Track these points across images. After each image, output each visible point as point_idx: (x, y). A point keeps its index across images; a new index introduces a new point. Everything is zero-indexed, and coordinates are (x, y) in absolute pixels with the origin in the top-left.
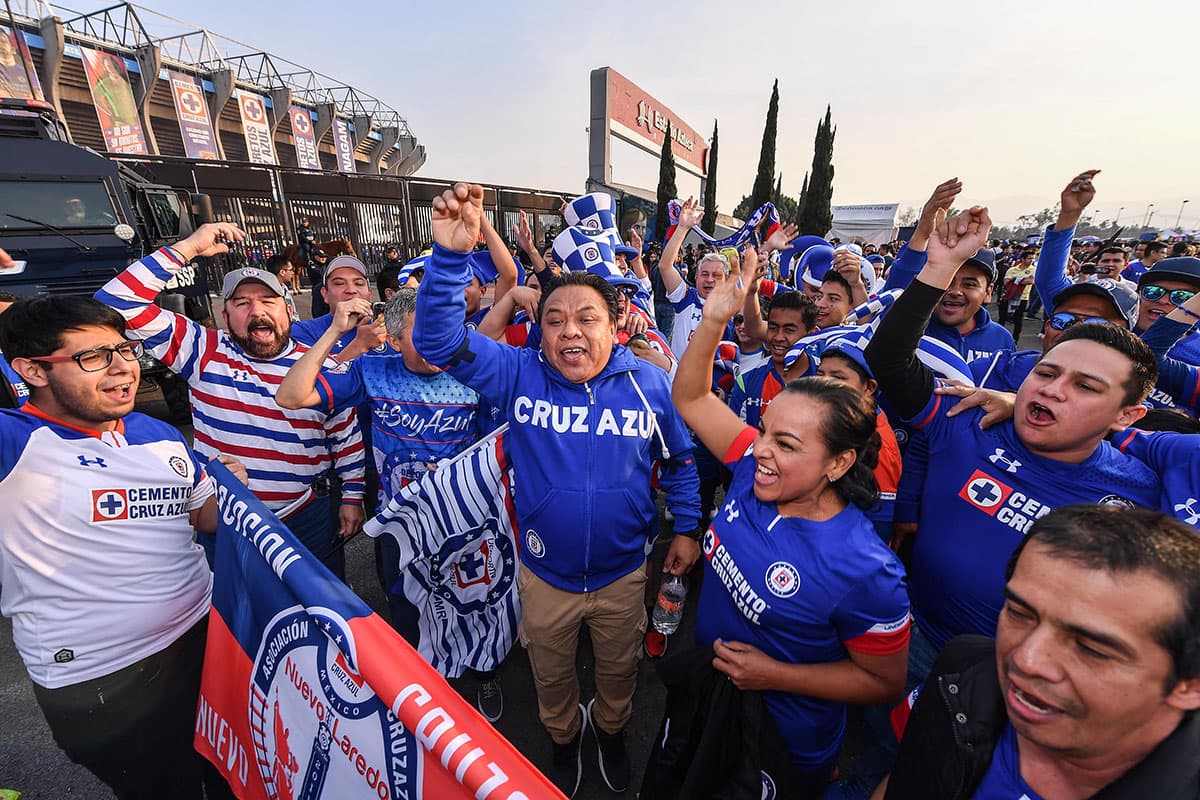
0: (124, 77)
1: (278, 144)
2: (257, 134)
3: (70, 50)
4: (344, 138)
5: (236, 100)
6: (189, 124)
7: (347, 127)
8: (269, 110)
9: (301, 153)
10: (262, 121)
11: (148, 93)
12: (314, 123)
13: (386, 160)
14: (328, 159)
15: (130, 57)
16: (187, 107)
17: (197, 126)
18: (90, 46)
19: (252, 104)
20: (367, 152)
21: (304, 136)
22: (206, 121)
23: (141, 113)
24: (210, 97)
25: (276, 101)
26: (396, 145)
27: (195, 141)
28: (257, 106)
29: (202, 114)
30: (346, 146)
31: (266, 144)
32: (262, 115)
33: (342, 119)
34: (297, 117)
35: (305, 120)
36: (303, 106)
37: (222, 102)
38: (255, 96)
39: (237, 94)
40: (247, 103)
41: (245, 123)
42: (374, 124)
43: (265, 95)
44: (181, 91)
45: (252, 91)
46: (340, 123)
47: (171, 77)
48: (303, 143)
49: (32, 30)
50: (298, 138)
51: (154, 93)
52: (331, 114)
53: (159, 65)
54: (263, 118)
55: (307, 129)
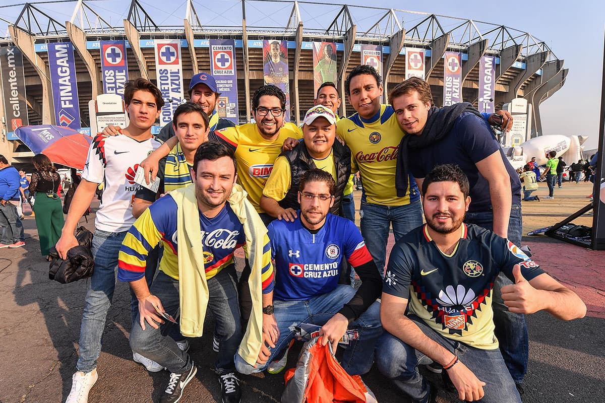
0: (333, 56)
3: (306, 46)
4: (488, 71)
5: (404, 56)
7: (493, 62)
8: (428, 59)
9: (447, 90)
11: (346, 62)
12: (463, 63)
13: (524, 88)
14: (470, 93)
15: (340, 41)
18: (319, 40)
19: (416, 56)
20: (507, 83)
21: (454, 75)
24: (386, 58)
25: (435, 50)
26: (538, 72)
28: (419, 57)
30: (489, 78)
32: (421, 64)
33: (490, 55)
35: (456, 61)
36: (455, 50)
37: (394, 58)
38: (419, 50)
39: (404, 51)
40: (412, 57)
41: (408, 72)
45: (418, 46)
46: (487, 59)
47: (362, 49)
48: (451, 81)
49: (292, 39)
50: (447, 77)
51: (349, 64)
52: (481, 52)
53: (354, 42)
54: (422, 66)
55: (456, 68)
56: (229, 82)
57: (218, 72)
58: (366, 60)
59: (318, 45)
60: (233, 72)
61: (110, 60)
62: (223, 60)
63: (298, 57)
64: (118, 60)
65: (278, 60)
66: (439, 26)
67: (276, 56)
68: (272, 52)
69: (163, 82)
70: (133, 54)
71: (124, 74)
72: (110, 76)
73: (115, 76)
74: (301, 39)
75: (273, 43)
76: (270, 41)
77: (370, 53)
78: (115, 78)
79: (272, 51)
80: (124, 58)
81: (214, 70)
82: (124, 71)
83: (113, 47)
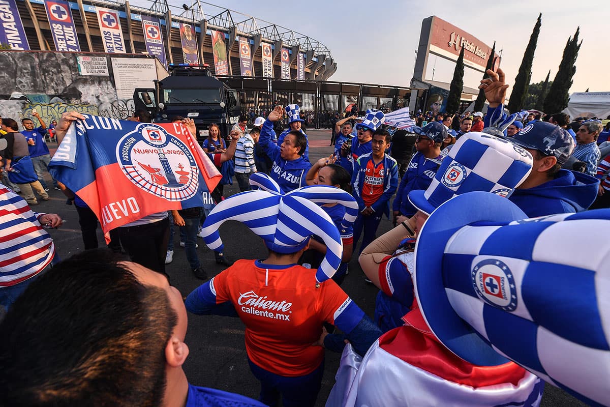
0: (224, 41)
1: (274, 66)
3: (208, 32)
4: (301, 61)
5: (261, 47)
6: (243, 59)
7: (303, 56)
8: (273, 51)
9: (283, 69)
10: (270, 56)
11: (231, 47)
12: (290, 55)
13: (318, 71)
14: (294, 72)
15: (226, 32)
16: (243, 52)
17: (246, 60)
18: (214, 29)
20: (310, 68)
21: (285, 62)
22: (249, 57)
23: (228, 55)
24: (252, 47)
25: (276, 46)
26: (324, 64)
27: (245, 66)
28: (269, 49)
29: (248, 54)
30: (302, 65)
31: (270, 66)
32: (270, 53)
33: (302, 52)
34: (284, 53)
35: (287, 54)
36: (286, 48)
37: (256, 48)
38: (268, 45)
39: (262, 44)
40: (265, 48)
41: (263, 57)
42: (316, 53)
43: (272, 44)
45: (268, 42)
46: (300, 55)
47: (240, 39)
48: (284, 64)
49: (198, 25)
50: (283, 62)
52: (298, 50)
53: (236, 34)
55: (287, 58)
56: (159, 48)
57: (150, 40)
58: (242, 46)
59: (214, 33)
60: (161, 41)
61: (56, 16)
62: (152, 32)
63: (203, 39)
64: (65, 17)
65: (191, 39)
67: (189, 36)
68: (186, 33)
69: (107, 41)
70: (80, 15)
71: (72, 29)
72: (58, 29)
73: (63, 30)
75: (186, 26)
76: (184, 25)
77: (243, 43)
78: (64, 32)
79: (186, 31)
80: (69, 15)
81: (147, 38)
82: (71, 27)
83: (57, 5)
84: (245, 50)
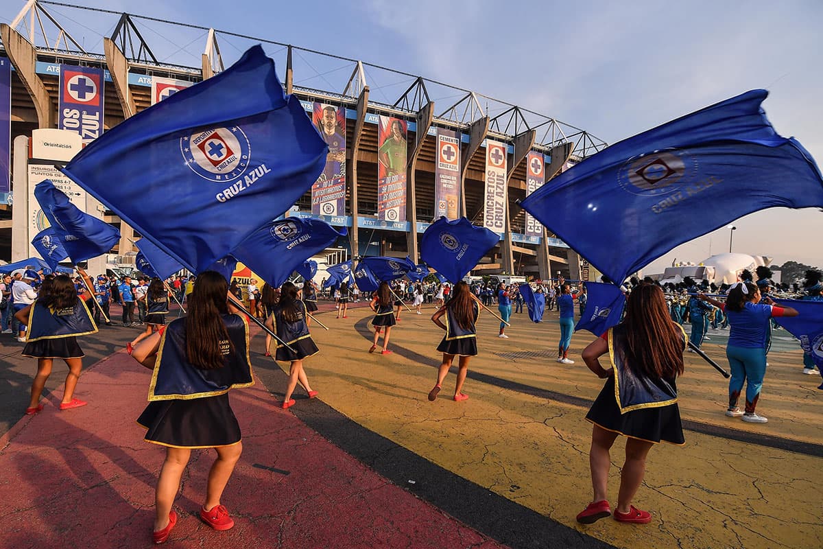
0: (404, 136)
2: (495, 178)
3: (371, 119)
5: (485, 148)
6: (443, 171)
8: (510, 156)
10: (502, 166)
11: (419, 147)
12: (547, 165)
15: (412, 120)
16: (445, 157)
17: (449, 173)
18: (386, 114)
19: (497, 151)
21: (536, 178)
22: (457, 168)
23: (409, 167)
24: (464, 148)
25: (518, 146)
27: (445, 186)
28: (501, 153)
29: (454, 163)
31: (501, 186)
32: (503, 161)
33: (572, 161)
34: (533, 161)
35: (539, 163)
36: (540, 151)
37: (474, 150)
38: (501, 144)
39: (486, 143)
40: (493, 151)
41: (488, 168)
43: (509, 143)
44: (443, 144)
45: (500, 140)
46: (570, 165)
47: (438, 134)
48: (534, 184)
49: (352, 107)
50: (530, 180)
51: (421, 150)
52: (565, 155)
53: (430, 123)
54: (504, 163)
55: (539, 171)
58: (441, 147)
59: (385, 120)
61: (74, 94)
63: (360, 132)
64: (90, 96)
65: (333, 131)
66: (523, 119)
67: (330, 126)
68: (325, 120)
70: (115, 92)
71: (97, 117)
72: (72, 117)
73: (80, 119)
74: (365, 110)
75: (328, 109)
76: (323, 106)
77: (447, 139)
78: (81, 122)
79: (325, 118)
80: (100, 92)
82: (97, 113)
83: (81, 77)
84: (449, 153)
